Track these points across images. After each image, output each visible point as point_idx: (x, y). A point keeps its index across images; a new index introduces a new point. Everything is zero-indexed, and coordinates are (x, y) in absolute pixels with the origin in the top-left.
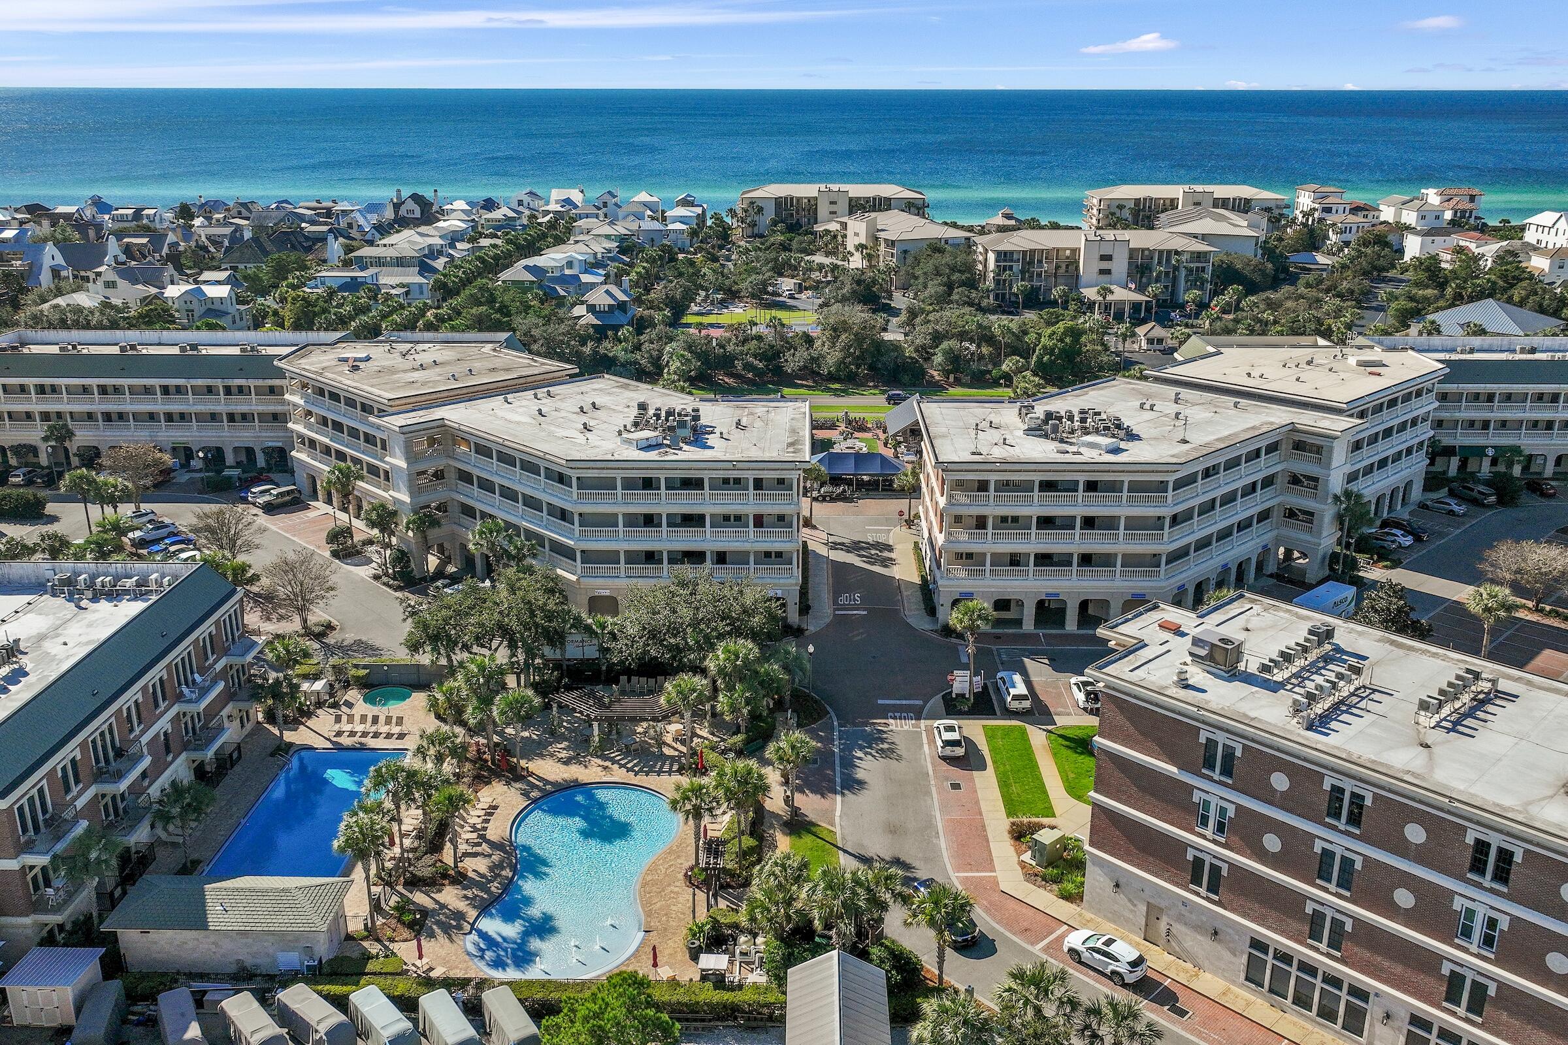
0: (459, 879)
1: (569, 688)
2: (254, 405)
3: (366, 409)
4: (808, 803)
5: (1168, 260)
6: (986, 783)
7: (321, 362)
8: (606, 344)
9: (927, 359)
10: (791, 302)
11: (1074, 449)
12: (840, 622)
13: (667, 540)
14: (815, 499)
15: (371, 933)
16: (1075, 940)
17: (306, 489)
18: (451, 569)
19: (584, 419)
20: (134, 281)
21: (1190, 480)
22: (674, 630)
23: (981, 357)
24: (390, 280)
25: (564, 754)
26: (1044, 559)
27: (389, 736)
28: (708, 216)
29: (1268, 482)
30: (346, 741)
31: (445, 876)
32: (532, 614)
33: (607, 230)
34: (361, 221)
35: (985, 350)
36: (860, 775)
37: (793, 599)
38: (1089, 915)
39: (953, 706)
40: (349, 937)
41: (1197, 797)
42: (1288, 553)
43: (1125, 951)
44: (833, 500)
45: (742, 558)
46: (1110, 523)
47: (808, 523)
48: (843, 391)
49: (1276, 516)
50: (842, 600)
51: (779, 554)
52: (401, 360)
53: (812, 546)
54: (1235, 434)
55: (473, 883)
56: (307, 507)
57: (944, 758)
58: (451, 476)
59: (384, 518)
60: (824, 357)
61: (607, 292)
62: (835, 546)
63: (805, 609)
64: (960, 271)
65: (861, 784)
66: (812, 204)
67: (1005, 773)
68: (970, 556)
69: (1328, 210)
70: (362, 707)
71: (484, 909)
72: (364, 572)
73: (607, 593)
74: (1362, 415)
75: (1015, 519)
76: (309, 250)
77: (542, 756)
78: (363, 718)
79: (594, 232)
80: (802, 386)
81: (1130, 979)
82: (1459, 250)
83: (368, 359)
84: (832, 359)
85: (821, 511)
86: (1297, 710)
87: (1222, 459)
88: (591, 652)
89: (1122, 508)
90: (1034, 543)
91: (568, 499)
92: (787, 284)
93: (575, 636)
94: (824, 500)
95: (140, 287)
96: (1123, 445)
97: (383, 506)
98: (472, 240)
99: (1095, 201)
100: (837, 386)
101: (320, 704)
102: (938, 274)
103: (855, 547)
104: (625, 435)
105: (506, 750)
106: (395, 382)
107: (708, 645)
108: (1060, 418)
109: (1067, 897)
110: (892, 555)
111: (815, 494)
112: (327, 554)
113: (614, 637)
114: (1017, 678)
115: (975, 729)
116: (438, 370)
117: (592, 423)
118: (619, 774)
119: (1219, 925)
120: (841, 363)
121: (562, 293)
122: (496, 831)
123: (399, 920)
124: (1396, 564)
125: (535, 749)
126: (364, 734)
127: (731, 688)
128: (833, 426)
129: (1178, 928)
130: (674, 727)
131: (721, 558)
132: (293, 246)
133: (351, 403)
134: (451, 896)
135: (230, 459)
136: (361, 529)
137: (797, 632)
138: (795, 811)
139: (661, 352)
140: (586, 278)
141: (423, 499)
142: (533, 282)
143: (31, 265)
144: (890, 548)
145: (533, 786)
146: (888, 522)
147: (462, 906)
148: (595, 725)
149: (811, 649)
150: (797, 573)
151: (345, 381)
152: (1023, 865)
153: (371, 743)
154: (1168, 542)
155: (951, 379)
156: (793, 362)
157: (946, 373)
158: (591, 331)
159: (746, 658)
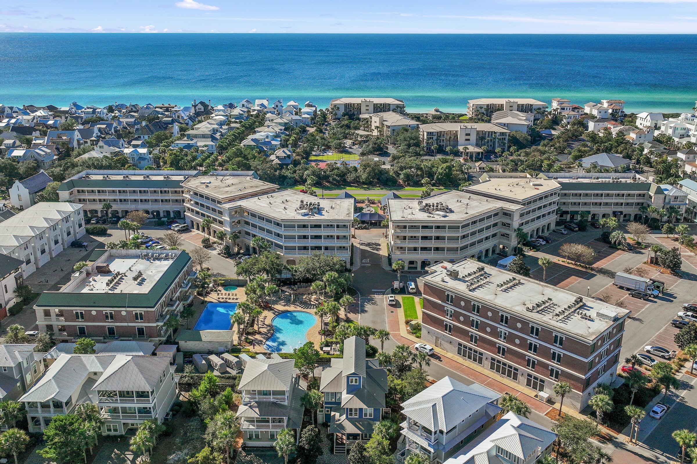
0: (259, 333)
1: (283, 286)
2: (171, 197)
3: (213, 200)
4: (351, 316)
5: (492, 135)
6: (400, 312)
7: (195, 184)
8: (284, 171)
9: (398, 176)
10: (350, 150)
11: (432, 216)
12: (363, 268)
13: (310, 243)
14: (356, 229)
15: (239, 344)
16: (417, 346)
17: (190, 225)
18: (242, 251)
19: (284, 205)
20: (110, 146)
21: (467, 225)
22: (314, 269)
23: (418, 175)
24: (201, 143)
25: (283, 304)
26: (424, 249)
27: (233, 299)
28: (318, 110)
29: (495, 225)
30: (221, 300)
31: (255, 332)
32: (273, 265)
33: (279, 121)
34: (183, 115)
35: (419, 173)
36: (366, 309)
37: (348, 261)
38: (422, 341)
39: (394, 291)
40: (234, 345)
41: (445, 308)
42: (504, 247)
43: (429, 347)
44: (362, 229)
45: (333, 248)
46: (443, 238)
47: (354, 237)
48: (367, 188)
49: (498, 235)
50: (364, 261)
51: (344, 247)
52: (221, 183)
53: (354, 244)
54: (483, 211)
55: (263, 334)
56: (191, 231)
57: (390, 305)
58: (242, 223)
59: (222, 236)
60: (361, 176)
61: (283, 151)
62: (362, 244)
63: (352, 264)
64: (413, 140)
65: (366, 311)
66: (359, 105)
67: (406, 309)
68: (401, 248)
69: (563, 109)
70: (224, 292)
71: (267, 339)
72: (215, 252)
73: (292, 259)
74: (524, 204)
75: (415, 237)
76: (166, 128)
77: (277, 304)
78: (225, 294)
79: (275, 121)
80: (353, 186)
81: (429, 354)
82: (606, 129)
83: (210, 183)
84: (364, 176)
85: (358, 232)
86: (468, 286)
87: (478, 219)
88: (289, 276)
89: (446, 234)
90: (420, 244)
91: (281, 231)
92: (348, 143)
93: (284, 271)
94: (359, 229)
95: (111, 148)
96: (448, 214)
97: (222, 232)
98: (228, 124)
99: (471, 105)
100: (366, 186)
101: (212, 291)
102: (405, 140)
103: (368, 245)
104: (298, 211)
105: (267, 302)
106: (222, 191)
107: (323, 273)
108: (430, 206)
109: (418, 337)
110: (380, 247)
111: (356, 227)
112: (202, 247)
113: (296, 271)
114: (413, 283)
115: (399, 298)
116: (234, 187)
117: (287, 207)
118: (299, 309)
119: (452, 341)
120: (367, 178)
121: (266, 149)
122: (268, 322)
123: (246, 342)
124: (538, 250)
125: (276, 302)
126: (226, 299)
127: (330, 285)
128: (363, 202)
129: (443, 342)
130: (314, 297)
131: (326, 248)
132: (160, 127)
133: (207, 198)
134: (258, 337)
135: (162, 215)
136: (212, 239)
137: (349, 271)
138: (348, 318)
139: (303, 174)
140: (273, 143)
141: (234, 230)
142: (254, 145)
143: (70, 139)
144: (379, 245)
145: (276, 312)
146: (380, 236)
147: (262, 339)
148: (292, 295)
149: (353, 275)
150: (350, 253)
151: (206, 191)
152: (407, 330)
153: (229, 301)
154: (460, 244)
155: (406, 184)
156: (350, 177)
157: (405, 182)
158: (278, 166)
159: (334, 277)
